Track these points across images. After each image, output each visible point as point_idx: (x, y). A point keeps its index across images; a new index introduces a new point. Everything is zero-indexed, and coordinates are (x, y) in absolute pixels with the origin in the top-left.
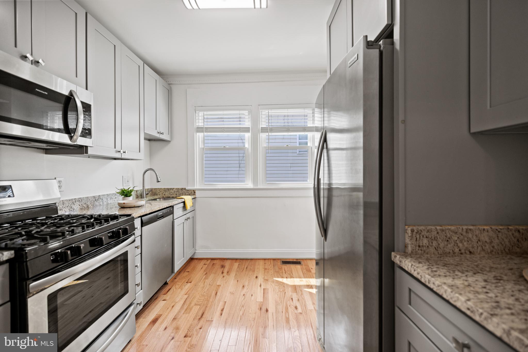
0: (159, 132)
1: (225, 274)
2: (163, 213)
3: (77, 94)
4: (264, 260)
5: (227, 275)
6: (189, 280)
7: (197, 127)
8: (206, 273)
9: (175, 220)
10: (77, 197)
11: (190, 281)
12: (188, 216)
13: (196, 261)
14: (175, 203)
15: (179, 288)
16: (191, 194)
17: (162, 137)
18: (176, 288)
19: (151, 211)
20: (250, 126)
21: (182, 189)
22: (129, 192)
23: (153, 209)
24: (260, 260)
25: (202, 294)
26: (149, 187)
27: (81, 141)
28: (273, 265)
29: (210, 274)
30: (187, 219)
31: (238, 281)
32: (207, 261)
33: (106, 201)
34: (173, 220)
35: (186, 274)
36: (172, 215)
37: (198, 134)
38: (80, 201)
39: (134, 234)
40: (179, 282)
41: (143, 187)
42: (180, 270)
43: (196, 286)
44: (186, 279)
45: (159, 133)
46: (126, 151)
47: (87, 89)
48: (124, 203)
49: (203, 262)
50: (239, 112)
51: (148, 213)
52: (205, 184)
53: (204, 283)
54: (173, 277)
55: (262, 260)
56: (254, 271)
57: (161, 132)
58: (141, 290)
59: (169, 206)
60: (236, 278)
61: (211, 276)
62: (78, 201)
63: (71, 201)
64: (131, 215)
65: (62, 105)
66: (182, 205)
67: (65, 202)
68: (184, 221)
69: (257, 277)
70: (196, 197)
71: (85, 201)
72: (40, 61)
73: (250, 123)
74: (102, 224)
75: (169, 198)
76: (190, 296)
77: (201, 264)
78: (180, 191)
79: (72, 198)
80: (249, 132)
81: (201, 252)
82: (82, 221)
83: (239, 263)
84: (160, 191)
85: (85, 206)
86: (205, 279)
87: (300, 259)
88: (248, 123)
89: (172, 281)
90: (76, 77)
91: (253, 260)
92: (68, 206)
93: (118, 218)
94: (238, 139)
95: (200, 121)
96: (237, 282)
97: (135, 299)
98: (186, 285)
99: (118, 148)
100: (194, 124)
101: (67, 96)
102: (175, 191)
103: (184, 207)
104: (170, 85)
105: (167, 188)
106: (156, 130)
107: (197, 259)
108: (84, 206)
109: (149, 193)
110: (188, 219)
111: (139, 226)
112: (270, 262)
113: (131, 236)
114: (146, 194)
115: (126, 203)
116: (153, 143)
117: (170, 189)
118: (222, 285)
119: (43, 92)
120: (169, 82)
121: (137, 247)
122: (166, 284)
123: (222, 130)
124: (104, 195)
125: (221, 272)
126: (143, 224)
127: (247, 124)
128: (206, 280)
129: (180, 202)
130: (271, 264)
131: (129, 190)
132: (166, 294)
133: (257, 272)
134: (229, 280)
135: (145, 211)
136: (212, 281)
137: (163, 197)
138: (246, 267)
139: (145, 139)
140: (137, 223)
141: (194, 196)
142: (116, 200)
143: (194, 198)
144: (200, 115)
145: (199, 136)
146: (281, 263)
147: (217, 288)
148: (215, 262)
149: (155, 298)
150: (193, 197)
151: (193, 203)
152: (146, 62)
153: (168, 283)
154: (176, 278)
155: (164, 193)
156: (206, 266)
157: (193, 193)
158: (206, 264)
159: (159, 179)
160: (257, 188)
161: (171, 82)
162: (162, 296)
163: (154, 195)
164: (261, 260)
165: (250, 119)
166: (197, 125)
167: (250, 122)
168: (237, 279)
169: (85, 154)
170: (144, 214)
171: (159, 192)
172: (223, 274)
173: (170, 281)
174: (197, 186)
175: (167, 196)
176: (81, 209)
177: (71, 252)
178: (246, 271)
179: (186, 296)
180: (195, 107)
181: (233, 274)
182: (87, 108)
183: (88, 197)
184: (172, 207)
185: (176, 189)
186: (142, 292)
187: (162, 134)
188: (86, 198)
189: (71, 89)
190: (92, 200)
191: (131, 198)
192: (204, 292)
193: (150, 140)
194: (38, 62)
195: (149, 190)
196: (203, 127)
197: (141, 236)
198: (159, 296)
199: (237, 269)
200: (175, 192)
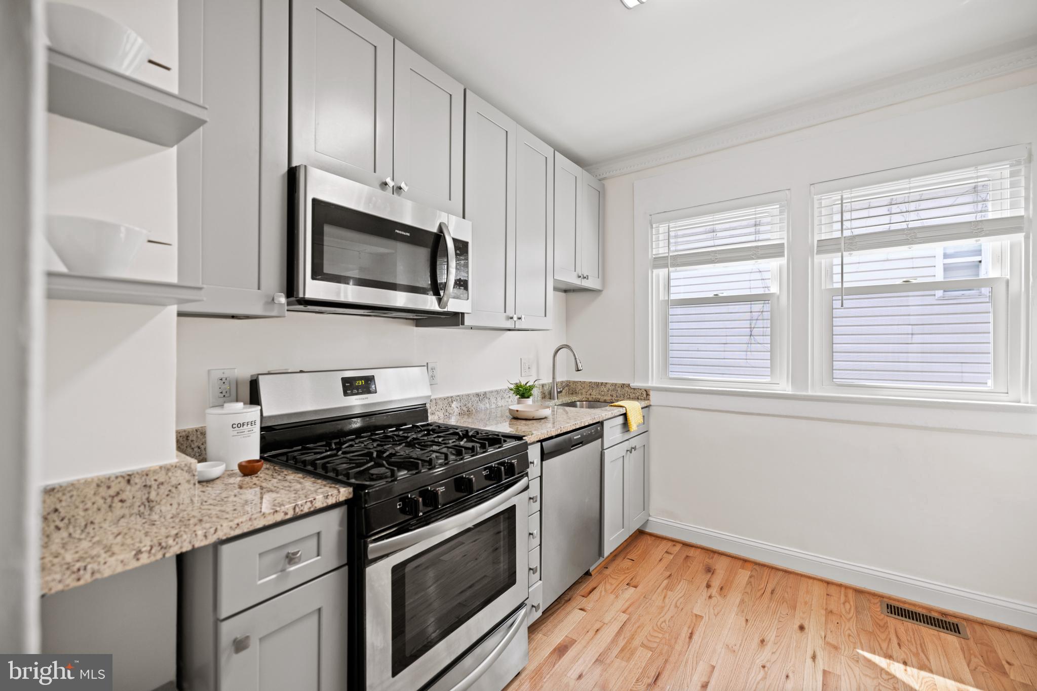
0: (580, 275)
1: (714, 591)
2: (582, 436)
3: (449, 228)
4: (825, 585)
5: (720, 595)
6: (632, 579)
7: (654, 256)
8: (671, 575)
9: (605, 451)
10: (454, 394)
11: (634, 583)
12: (633, 443)
13: (649, 540)
14: (607, 417)
15: (611, 593)
16: (639, 397)
17: (586, 284)
18: (606, 590)
19: (559, 432)
20: (785, 241)
21: (623, 386)
22: (526, 390)
23: (562, 427)
24: (811, 581)
25: (659, 624)
26: (565, 379)
27: (453, 305)
28: (856, 608)
29: (679, 580)
30: (631, 450)
31: (747, 620)
32: (674, 545)
33: (495, 402)
34: (603, 449)
35: (626, 563)
36: (601, 439)
37: (655, 271)
38: (459, 400)
39: (527, 475)
40: (613, 578)
41: (554, 378)
42: (616, 552)
43: (647, 600)
44: (627, 575)
45: (580, 277)
46: (523, 317)
47: (464, 217)
48: (517, 411)
49: (664, 546)
50: (754, 210)
51: (554, 434)
52: (671, 379)
53: (665, 597)
54: (601, 563)
55: (820, 583)
56: (794, 608)
57: (583, 275)
58: (540, 580)
59: (594, 422)
60: (743, 612)
61: (680, 585)
62: (456, 400)
63: (446, 400)
64: (524, 438)
65: (429, 250)
66: (620, 420)
67: (438, 401)
68: (624, 454)
69: (802, 628)
70: (652, 404)
71: (466, 400)
72: (403, 185)
73: (784, 234)
74: (475, 452)
75: (599, 401)
76: (633, 620)
77: (659, 548)
78: (619, 389)
79: (448, 395)
80: (783, 256)
81: (659, 524)
82: (450, 441)
83: (752, 571)
84: (583, 386)
85: (464, 408)
86: (667, 588)
87: (956, 617)
88: (778, 233)
89: (600, 572)
90: (450, 200)
91: (792, 576)
92: (442, 409)
93: (500, 443)
94: (751, 272)
95: (661, 244)
96: (747, 625)
97: (528, 598)
98: (626, 589)
99: (510, 312)
100: (648, 252)
101: (435, 234)
102: (609, 389)
103: (626, 425)
104: (602, 181)
105: (595, 381)
106: (575, 271)
107: (651, 535)
109: (563, 389)
110: (633, 450)
111: (537, 460)
112: (846, 596)
113: (522, 479)
114: (558, 393)
115: (521, 411)
116: (572, 296)
117: (600, 385)
118: (707, 618)
119: (405, 234)
120: (600, 175)
121: (532, 499)
122: (588, 574)
123: (710, 257)
124: (492, 392)
125: (706, 583)
126: (544, 456)
127: (775, 235)
128: (669, 593)
129: (616, 415)
130: (849, 603)
131: (528, 385)
132: (586, 597)
133: (804, 613)
134: (723, 610)
135: (548, 432)
136: (681, 600)
137: (588, 399)
138: (769, 590)
139: (556, 289)
140: (534, 453)
141: (646, 402)
142: (510, 400)
143: (646, 405)
144: (661, 230)
145: (658, 276)
146: (882, 608)
147: (694, 621)
148: (692, 552)
149: (566, 598)
150: (644, 404)
151: (644, 416)
152: (558, 148)
153: (592, 574)
154: (607, 568)
155: (589, 392)
156: (672, 557)
157: (645, 396)
158: (670, 554)
159: (580, 365)
160: (805, 396)
161: (604, 176)
162: (578, 600)
163: (572, 394)
164: (815, 582)
165: (785, 224)
166: (654, 253)
167: (786, 229)
168: (744, 614)
169: (461, 326)
170: (546, 436)
171: (582, 388)
172: (709, 590)
173: (595, 571)
174: (652, 383)
175: (594, 397)
176: (460, 415)
177: (423, 500)
178: (771, 599)
179: (624, 617)
180: (650, 215)
181: (735, 598)
182: (462, 248)
183: (469, 395)
184: (601, 423)
185: (612, 385)
186: (541, 584)
187: (585, 278)
188: (466, 395)
189: (441, 221)
191: (529, 401)
192: (662, 620)
193: (568, 290)
194: (400, 188)
195: (564, 384)
196: (667, 255)
197: (541, 477)
198: (574, 596)
199: (745, 587)
200: (610, 391)
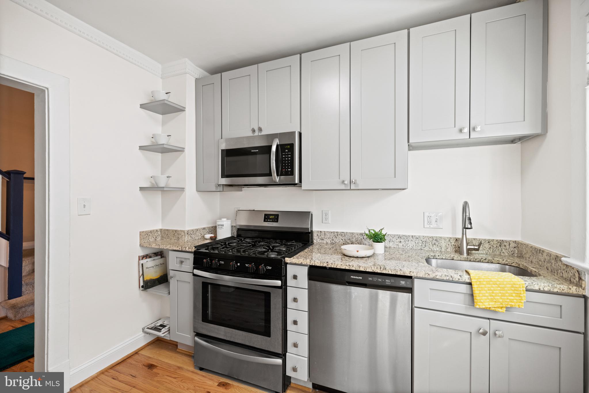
0: (461, 129)
2: (365, 279)
10: (340, 231)
38: (343, 235)
39: (281, 280)
41: (463, 233)
62: (341, 235)
63: (333, 233)
66: (462, 288)
67: (327, 233)
71: (348, 236)
78: (553, 262)
79: (335, 231)
90: (291, 123)
92: (330, 238)
102: (545, 259)
106: (455, 127)
108: (348, 242)
116: (525, 144)
119: (256, 151)
129: (452, 280)
157: (577, 279)
176: (344, 244)
182: (290, 148)
183: (353, 233)
186: (305, 360)
188: (350, 233)
190: (358, 237)
200: (546, 262)
